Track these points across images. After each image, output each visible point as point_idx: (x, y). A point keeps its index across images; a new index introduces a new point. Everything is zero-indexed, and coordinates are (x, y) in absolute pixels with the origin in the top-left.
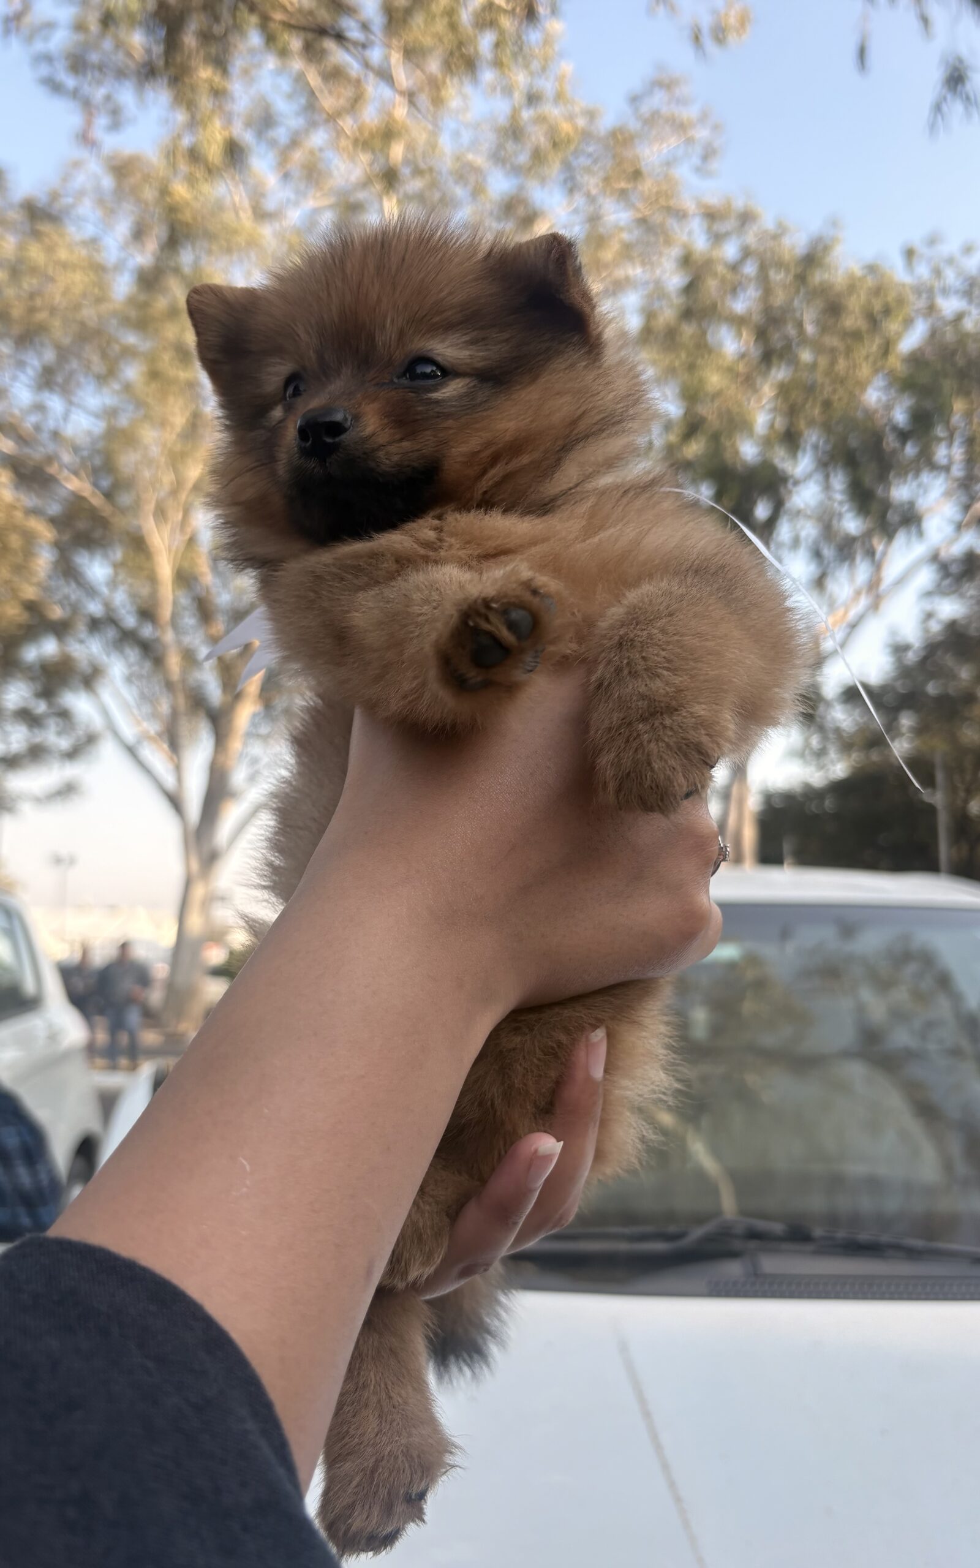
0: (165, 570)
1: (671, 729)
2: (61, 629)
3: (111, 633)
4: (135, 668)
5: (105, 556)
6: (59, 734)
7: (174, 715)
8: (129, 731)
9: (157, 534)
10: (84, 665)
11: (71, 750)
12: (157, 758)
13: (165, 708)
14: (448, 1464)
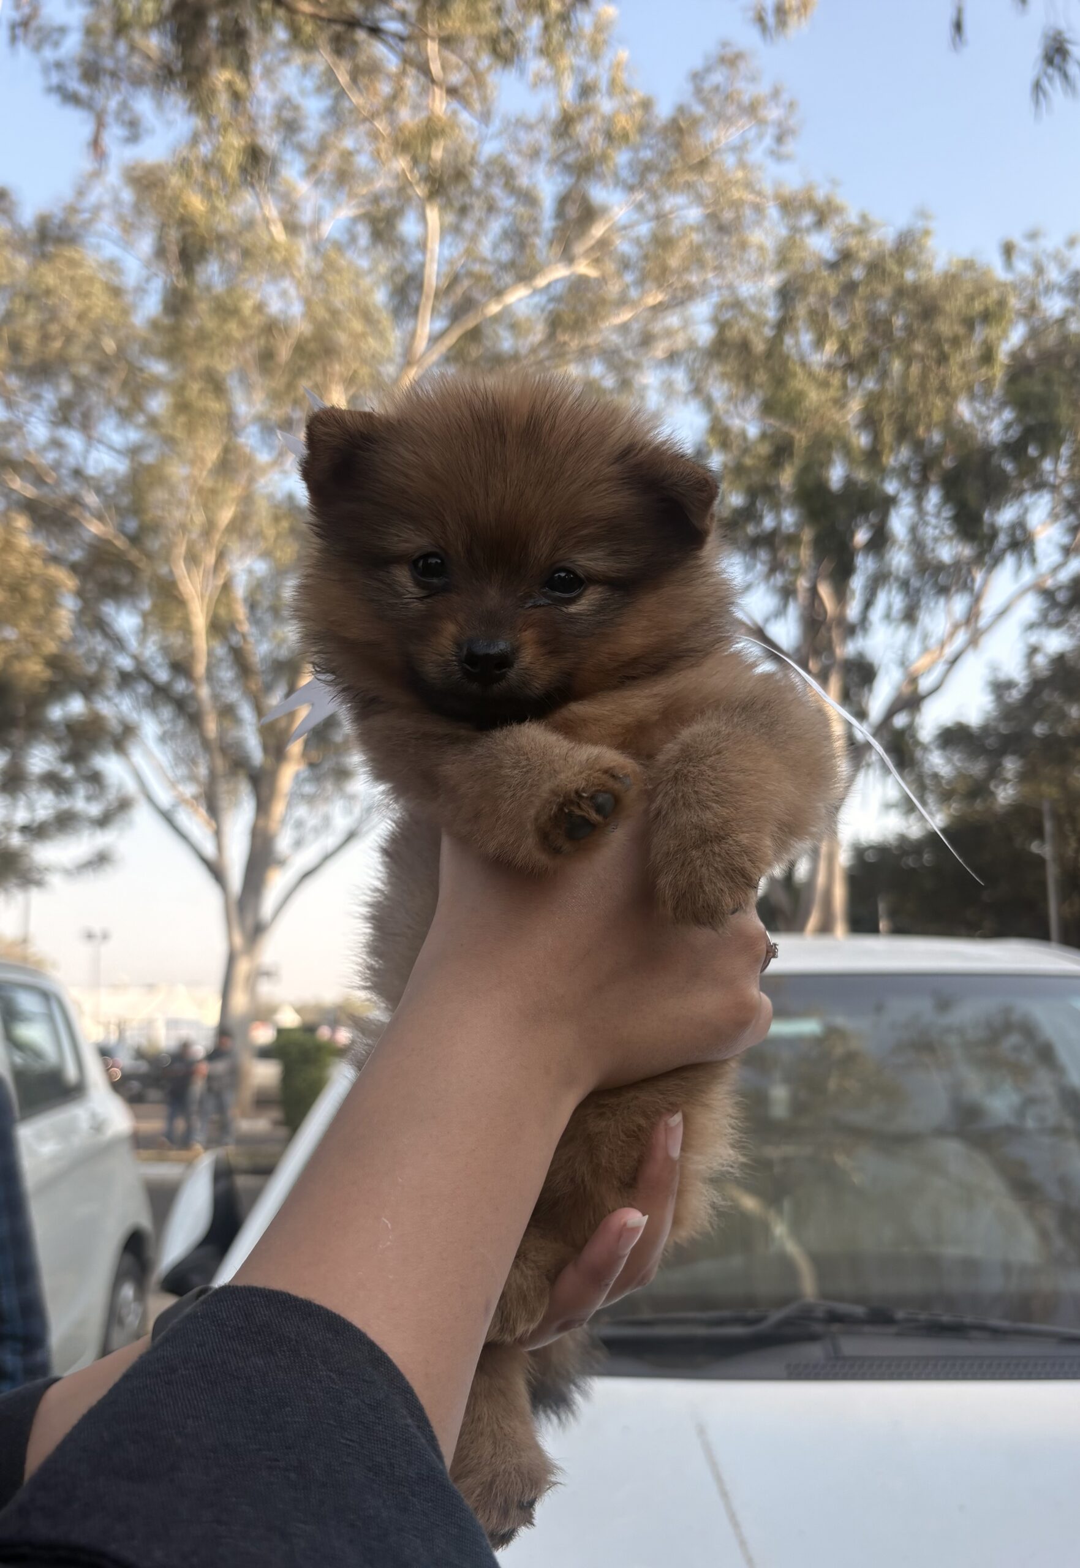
0: (200, 621)
1: (719, 855)
2: (90, 687)
3: (142, 688)
4: (168, 726)
5: (135, 606)
6: (89, 799)
7: (213, 777)
8: (164, 797)
9: (188, 581)
10: (114, 726)
11: (101, 817)
12: (195, 824)
13: (202, 771)
14: (551, 1482)
